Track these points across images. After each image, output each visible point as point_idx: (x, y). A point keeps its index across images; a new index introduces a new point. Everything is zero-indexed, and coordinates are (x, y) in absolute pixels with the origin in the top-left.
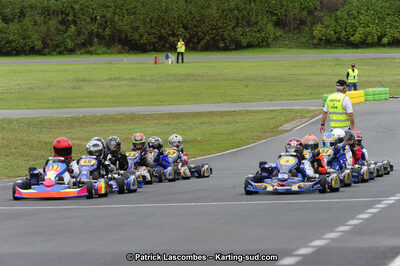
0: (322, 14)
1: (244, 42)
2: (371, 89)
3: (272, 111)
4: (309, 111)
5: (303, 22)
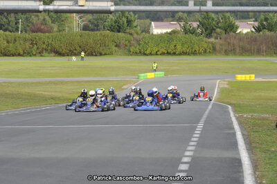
0: (134, 42)
1: (103, 53)
5: (126, 45)
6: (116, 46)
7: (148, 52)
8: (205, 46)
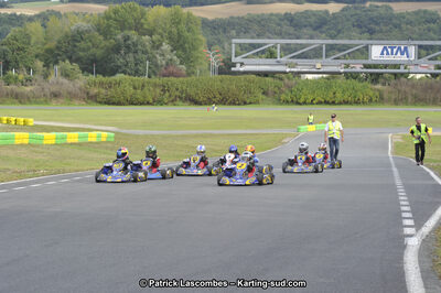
0: (284, 89)
1: (248, 101)
5: (275, 93)
6: (263, 93)
7: (302, 101)
8: (371, 93)
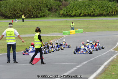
0: (62, 7)
1: (39, 15)
2: (77, 30)
3: (47, 36)
4: (58, 36)
5: (57, 10)
